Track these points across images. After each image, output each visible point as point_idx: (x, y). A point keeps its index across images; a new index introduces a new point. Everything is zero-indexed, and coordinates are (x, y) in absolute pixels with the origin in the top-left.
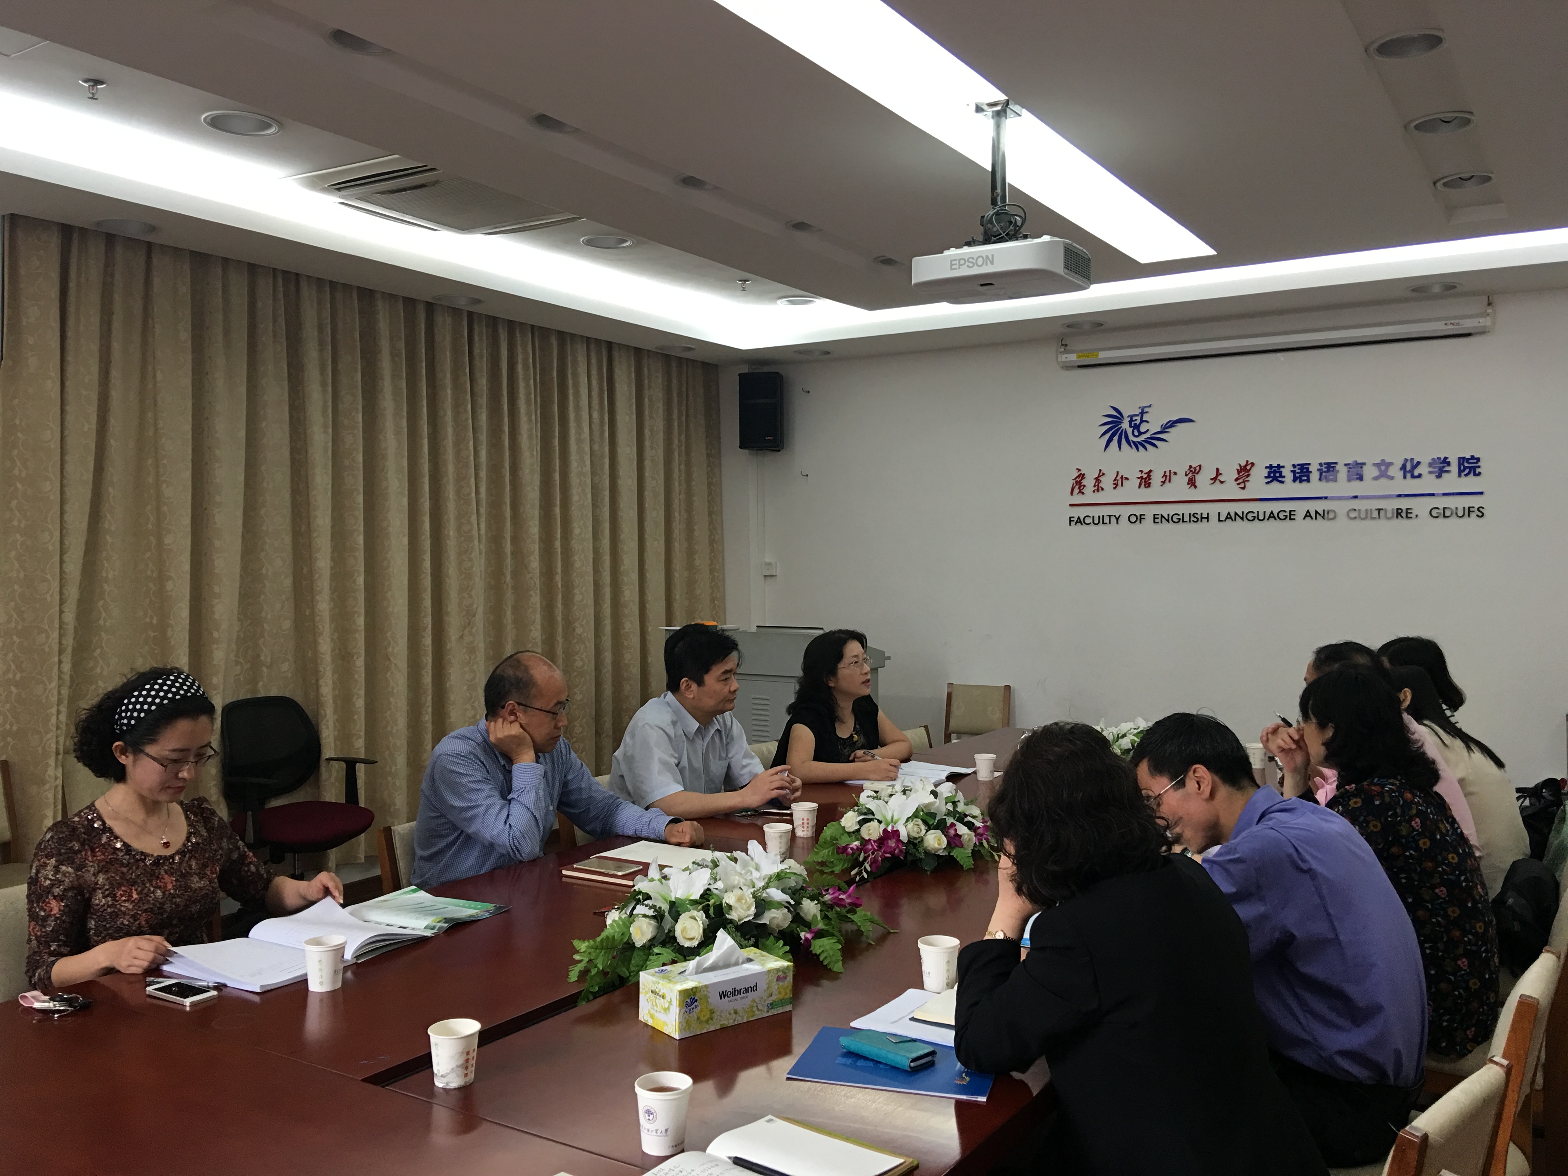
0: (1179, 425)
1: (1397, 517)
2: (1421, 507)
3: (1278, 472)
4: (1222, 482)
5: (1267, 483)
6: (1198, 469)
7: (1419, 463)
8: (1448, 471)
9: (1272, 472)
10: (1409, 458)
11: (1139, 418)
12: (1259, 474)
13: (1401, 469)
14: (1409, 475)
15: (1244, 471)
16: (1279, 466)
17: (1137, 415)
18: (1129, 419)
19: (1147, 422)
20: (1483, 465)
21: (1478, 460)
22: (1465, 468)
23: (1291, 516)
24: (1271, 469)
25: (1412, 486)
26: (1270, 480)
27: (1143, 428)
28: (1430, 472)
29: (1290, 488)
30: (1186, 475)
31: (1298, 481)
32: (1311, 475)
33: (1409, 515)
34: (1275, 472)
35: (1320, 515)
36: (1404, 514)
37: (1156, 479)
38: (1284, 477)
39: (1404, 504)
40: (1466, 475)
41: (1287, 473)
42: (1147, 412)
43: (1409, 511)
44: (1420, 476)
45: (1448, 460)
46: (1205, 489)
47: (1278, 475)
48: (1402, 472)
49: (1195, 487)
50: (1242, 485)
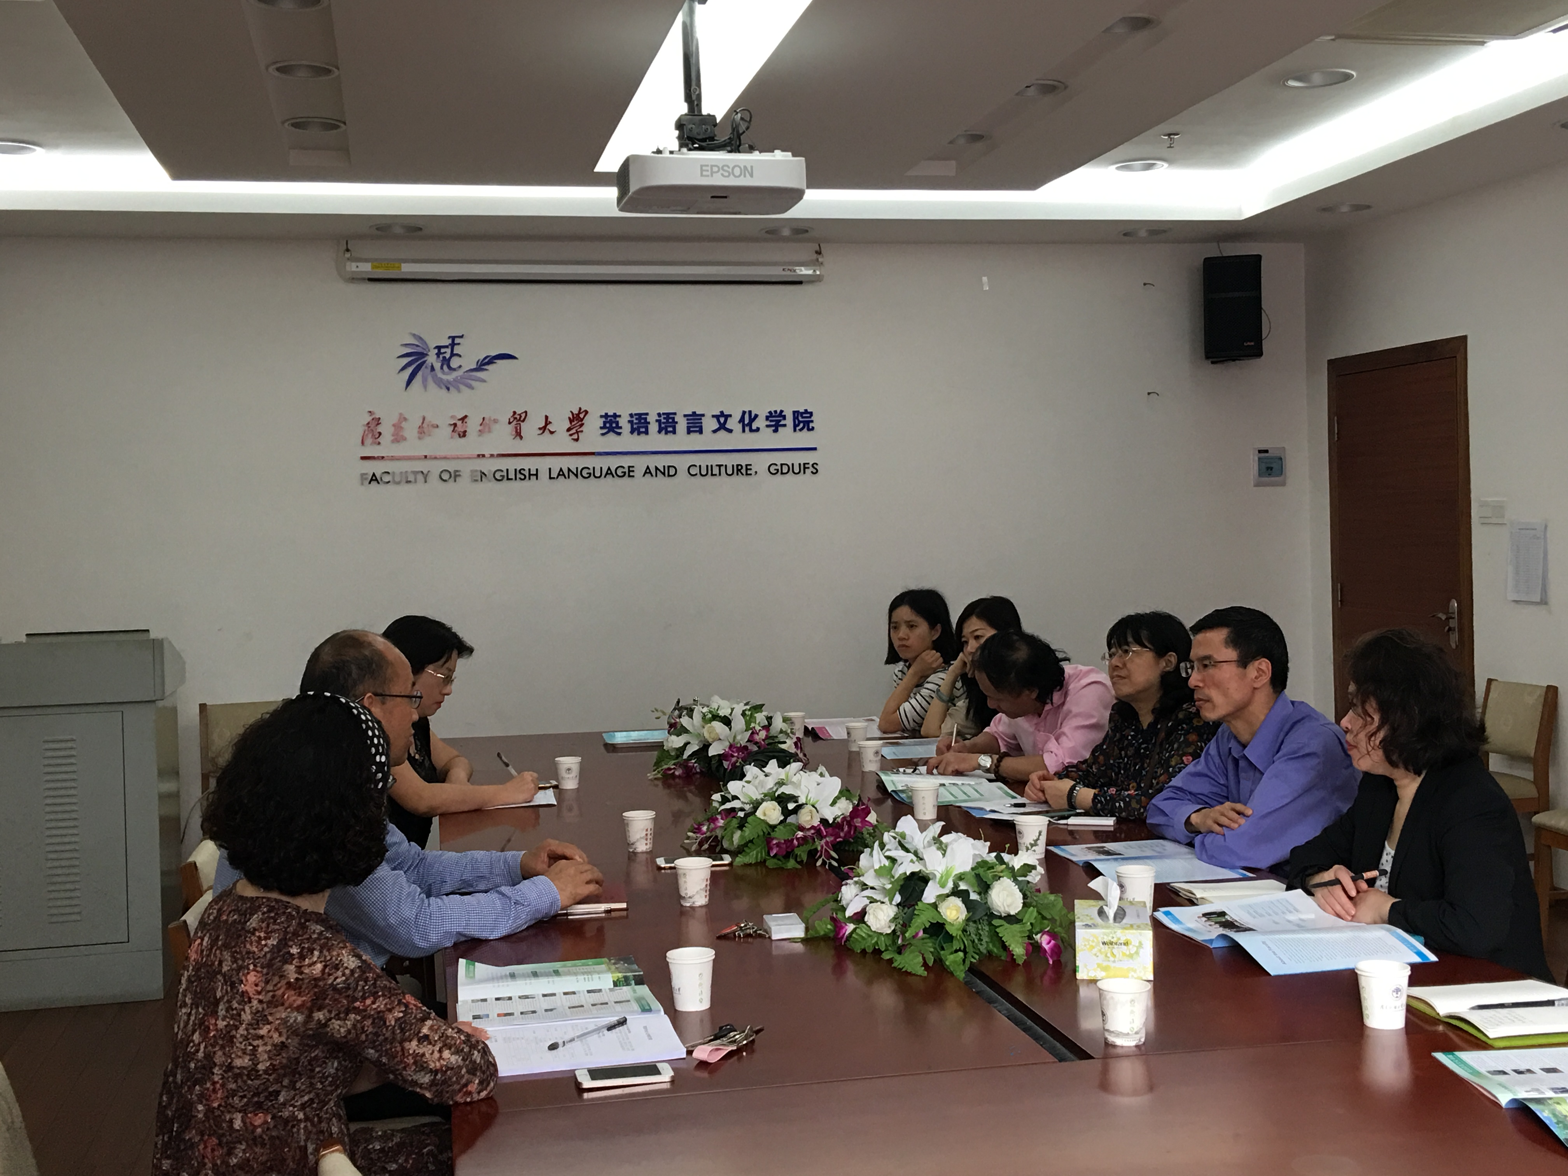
0: (498, 361)
1: (738, 474)
2: (760, 462)
3: (614, 422)
4: (552, 433)
5: (603, 434)
6: (523, 416)
7: (756, 416)
8: (785, 425)
9: (608, 422)
10: (747, 410)
11: (449, 351)
12: (593, 424)
13: (740, 422)
14: (747, 429)
15: (577, 419)
16: (615, 416)
17: (446, 347)
18: (436, 351)
19: (460, 356)
20: (817, 421)
21: (811, 414)
22: (800, 422)
23: (629, 472)
24: (606, 419)
25: (749, 440)
26: (605, 431)
27: (454, 363)
28: (768, 426)
29: (627, 441)
30: (510, 423)
31: (636, 433)
32: (650, 426)
33: (749, 472)
34: (611, 422)
35: (661, 472)
36: (743, 471)
37: (472, 426)
38: (621, 428)
39: (742, 459)
40: (801, 430)
41: (624, 422)
42: (459, 344)
43: (749, 467)
44: (758, 429)
45: (783, 414)
46: (533, 441)
47: (614, 425)
48: (741, 425)
49: (521, 438)
50: (575, 437)
